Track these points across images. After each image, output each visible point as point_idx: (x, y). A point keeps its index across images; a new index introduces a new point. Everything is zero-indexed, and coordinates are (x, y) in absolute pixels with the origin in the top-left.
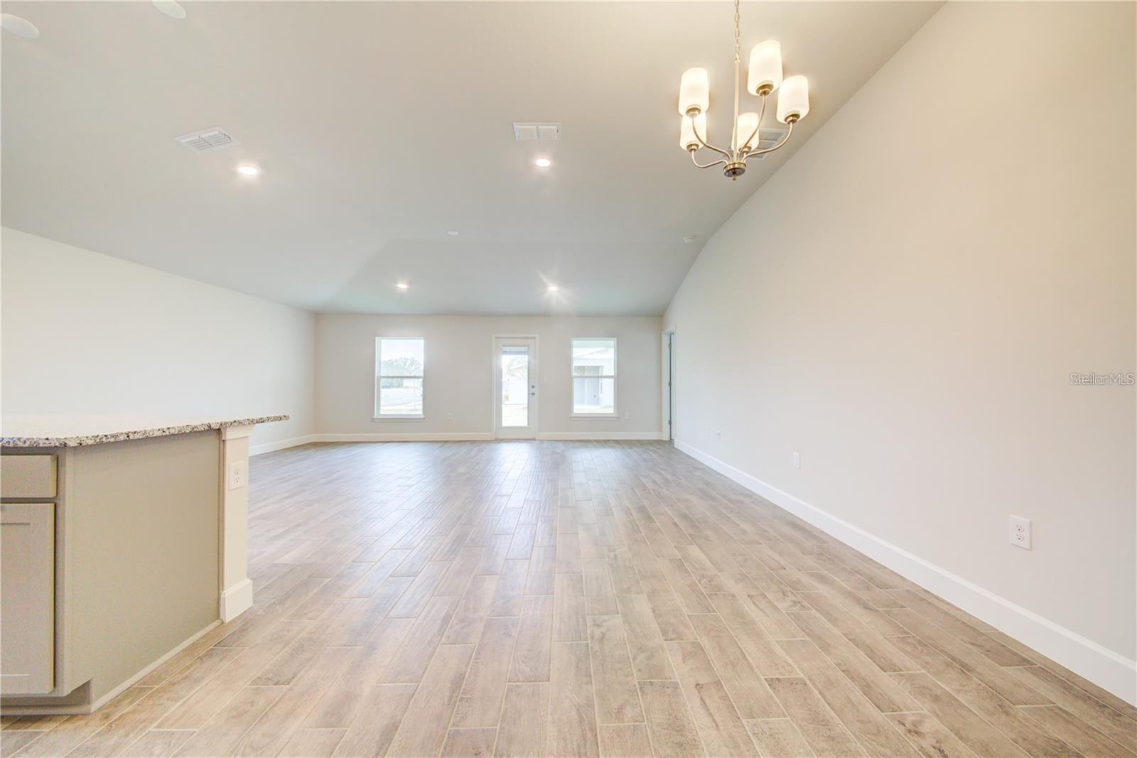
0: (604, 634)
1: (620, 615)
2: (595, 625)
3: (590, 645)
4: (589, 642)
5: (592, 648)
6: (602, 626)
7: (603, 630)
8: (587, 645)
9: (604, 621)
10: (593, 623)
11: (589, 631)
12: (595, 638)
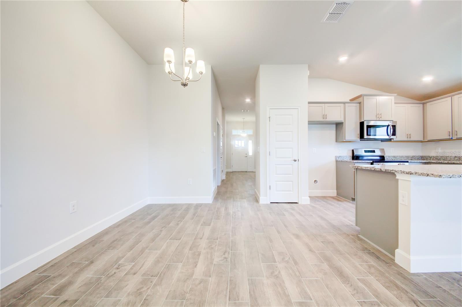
0: (224, 254)
1: (214, 263)
2: (227, 258)
3: (230, 250)
4: (230, 251)
5: (230, 249)
6: (224, 258)
7: (224, 256)
8: (231, 250)
9: (222, 260)
10: (227, 259)
11: (230, 256)
12: (228, 252)
